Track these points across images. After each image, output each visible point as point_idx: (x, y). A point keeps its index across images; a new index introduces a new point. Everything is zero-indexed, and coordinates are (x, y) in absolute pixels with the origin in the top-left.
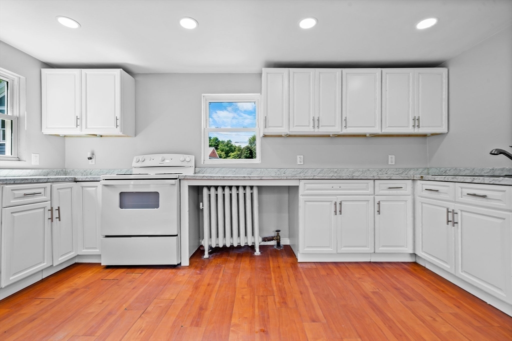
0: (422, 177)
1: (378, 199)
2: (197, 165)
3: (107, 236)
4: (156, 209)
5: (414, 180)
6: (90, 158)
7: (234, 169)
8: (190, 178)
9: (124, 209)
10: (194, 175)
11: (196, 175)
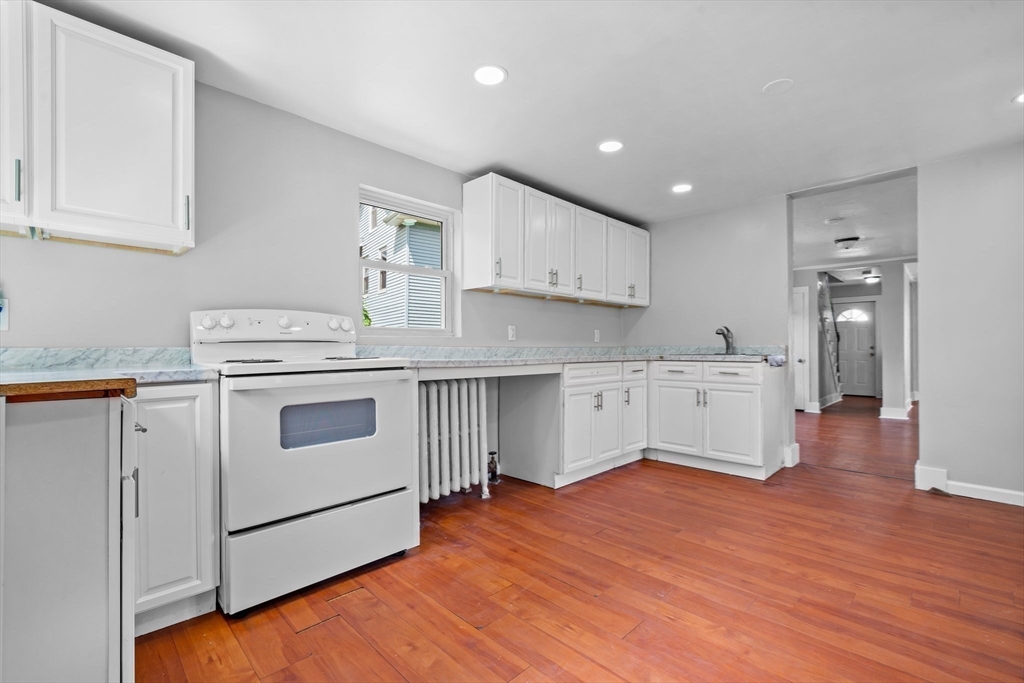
0: (662, 357)
1: (626, 385)
4: (368, 437)
5: (648, 361)
7: (424, 348)
8: (427, 365)
9: (291, 450)
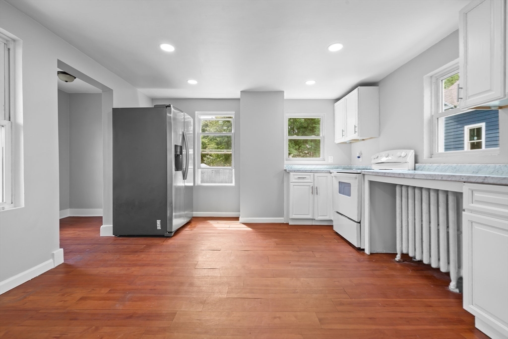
2: (420, 160)
3: (338, 212)
6: (359, 157)
10: (412, 172)
11: (417, 172)
